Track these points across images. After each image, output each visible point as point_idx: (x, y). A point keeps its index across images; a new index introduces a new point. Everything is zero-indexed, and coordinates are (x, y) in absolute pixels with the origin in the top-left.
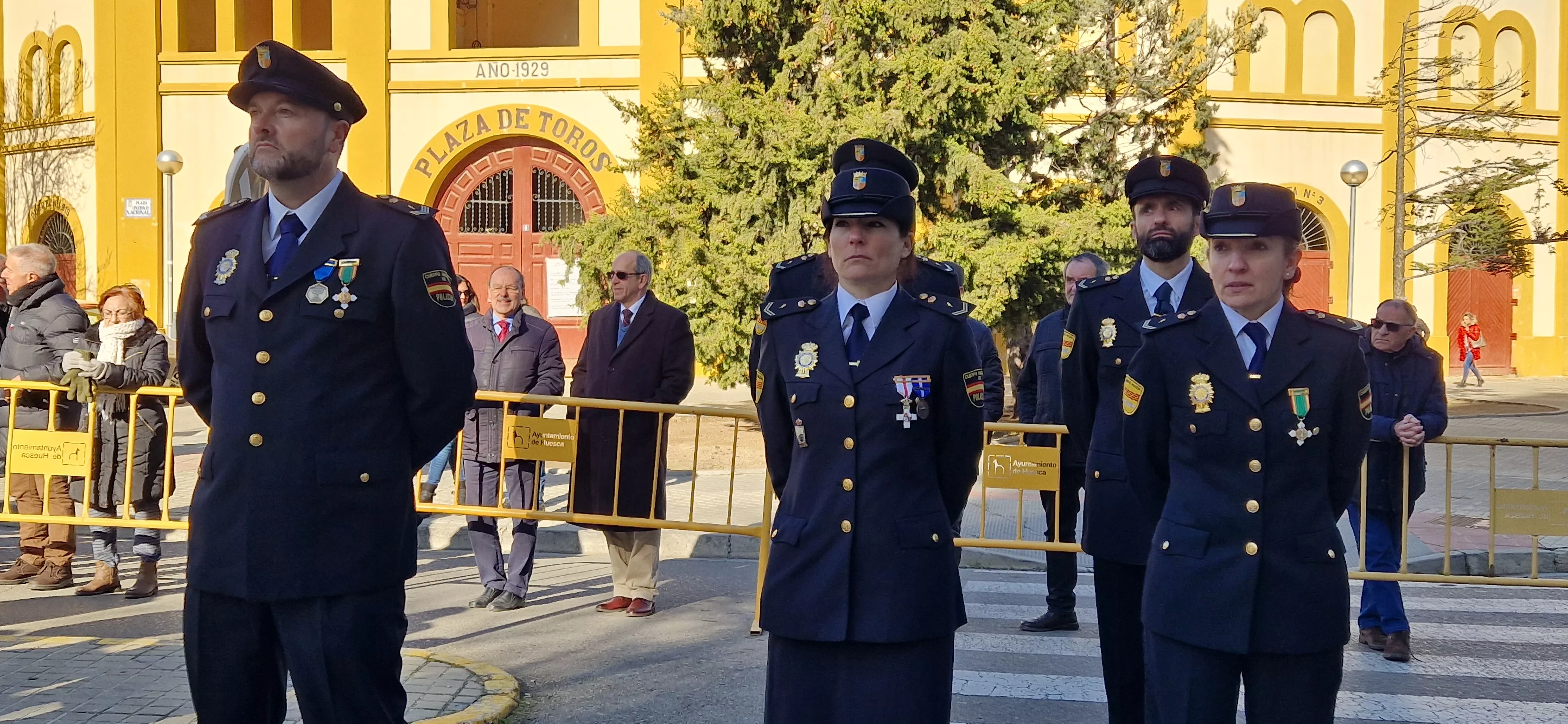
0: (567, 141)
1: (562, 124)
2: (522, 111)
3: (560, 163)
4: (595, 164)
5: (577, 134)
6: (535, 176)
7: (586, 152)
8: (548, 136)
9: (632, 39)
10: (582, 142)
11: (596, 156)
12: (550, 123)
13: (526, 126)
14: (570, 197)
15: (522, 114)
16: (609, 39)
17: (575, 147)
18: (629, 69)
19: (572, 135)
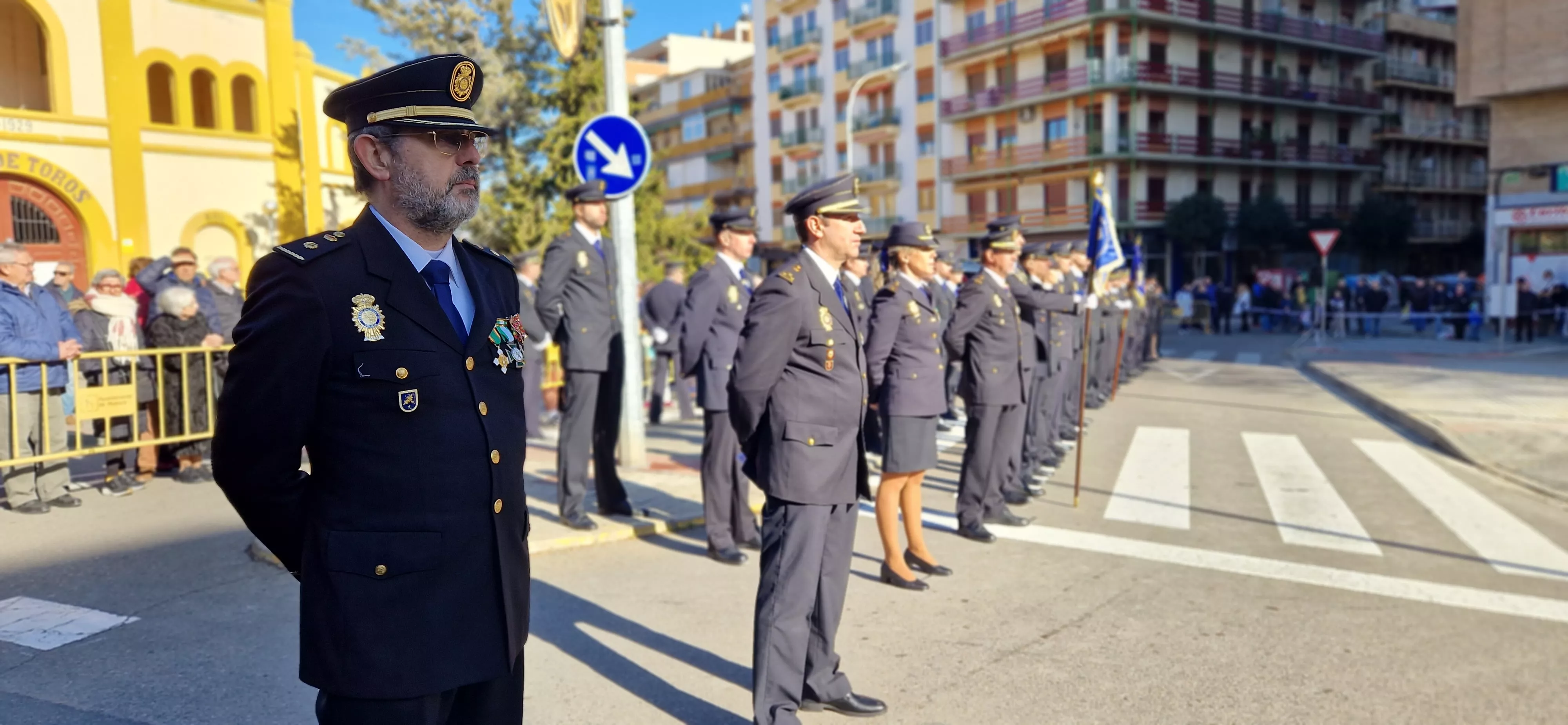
0: (53, 179)
1: (47, 169)
2: (12, 156)
3: (35, 194)
4: (78, 196)
5: (61, 175)
6: (13, 203)
7: (70, 187)
8: (36, 174)
9: (100, 112)
10: (65, 181)
11: (77, 192)
12: (38, 167)
13: (16, 167)
14: (44, 219)
15: (13, 158)
16: (79, 111)
17: (60, 183)
18: (101, 134)
19: (56, 176)
